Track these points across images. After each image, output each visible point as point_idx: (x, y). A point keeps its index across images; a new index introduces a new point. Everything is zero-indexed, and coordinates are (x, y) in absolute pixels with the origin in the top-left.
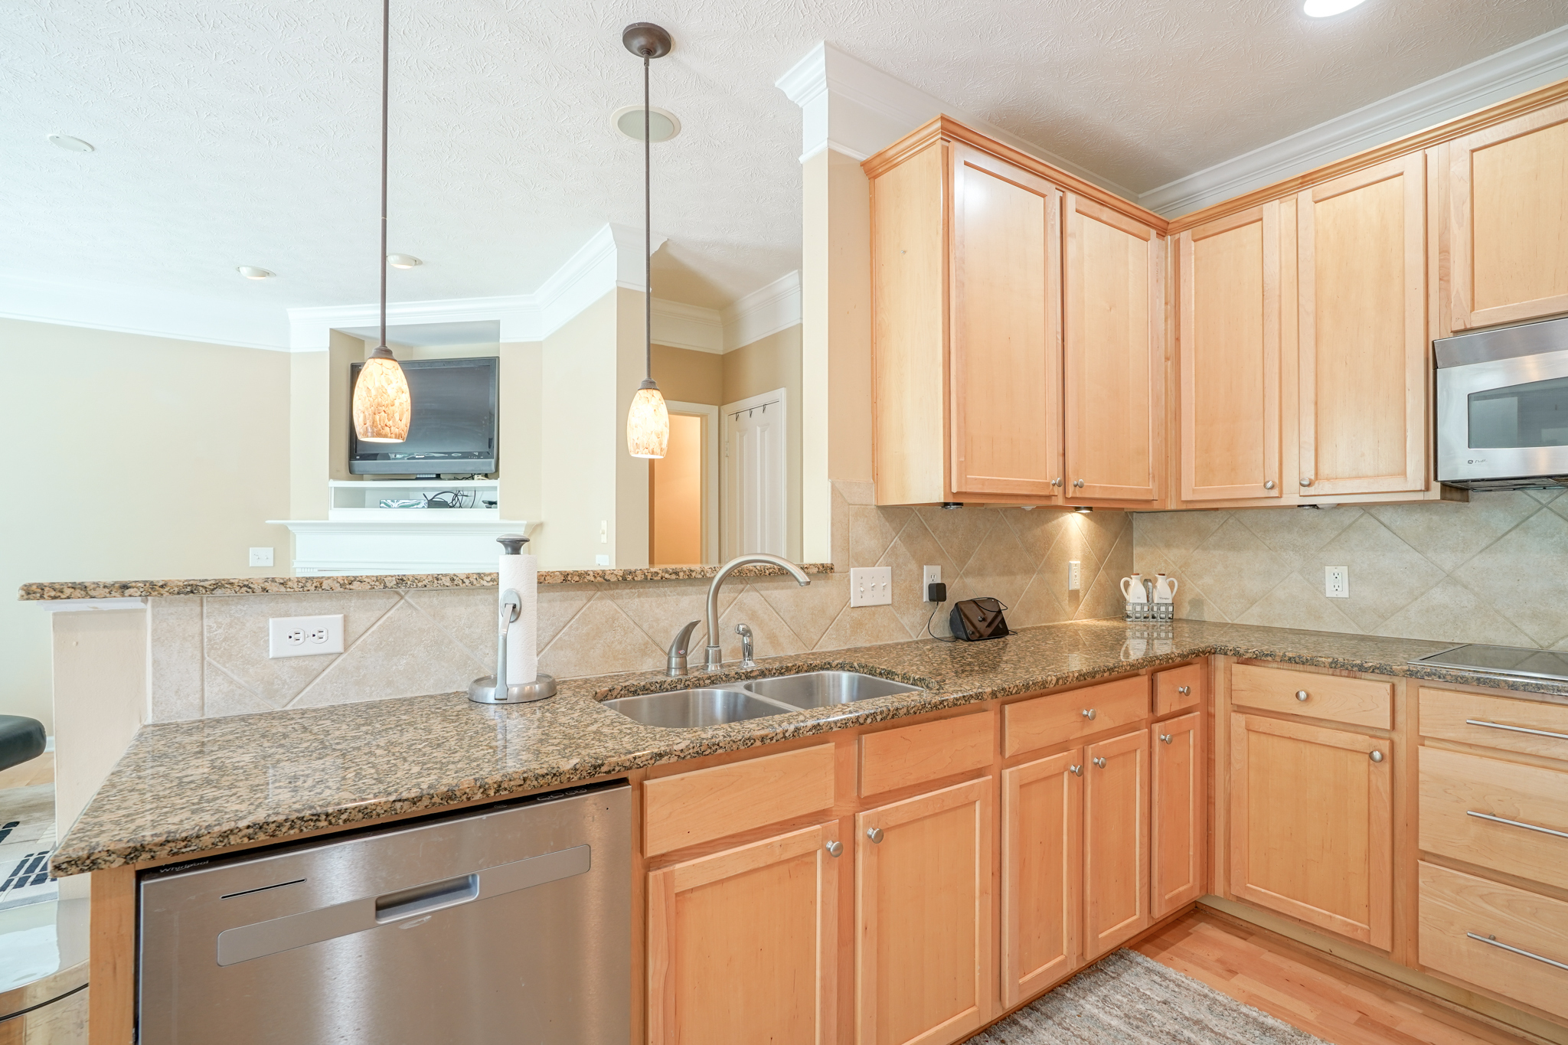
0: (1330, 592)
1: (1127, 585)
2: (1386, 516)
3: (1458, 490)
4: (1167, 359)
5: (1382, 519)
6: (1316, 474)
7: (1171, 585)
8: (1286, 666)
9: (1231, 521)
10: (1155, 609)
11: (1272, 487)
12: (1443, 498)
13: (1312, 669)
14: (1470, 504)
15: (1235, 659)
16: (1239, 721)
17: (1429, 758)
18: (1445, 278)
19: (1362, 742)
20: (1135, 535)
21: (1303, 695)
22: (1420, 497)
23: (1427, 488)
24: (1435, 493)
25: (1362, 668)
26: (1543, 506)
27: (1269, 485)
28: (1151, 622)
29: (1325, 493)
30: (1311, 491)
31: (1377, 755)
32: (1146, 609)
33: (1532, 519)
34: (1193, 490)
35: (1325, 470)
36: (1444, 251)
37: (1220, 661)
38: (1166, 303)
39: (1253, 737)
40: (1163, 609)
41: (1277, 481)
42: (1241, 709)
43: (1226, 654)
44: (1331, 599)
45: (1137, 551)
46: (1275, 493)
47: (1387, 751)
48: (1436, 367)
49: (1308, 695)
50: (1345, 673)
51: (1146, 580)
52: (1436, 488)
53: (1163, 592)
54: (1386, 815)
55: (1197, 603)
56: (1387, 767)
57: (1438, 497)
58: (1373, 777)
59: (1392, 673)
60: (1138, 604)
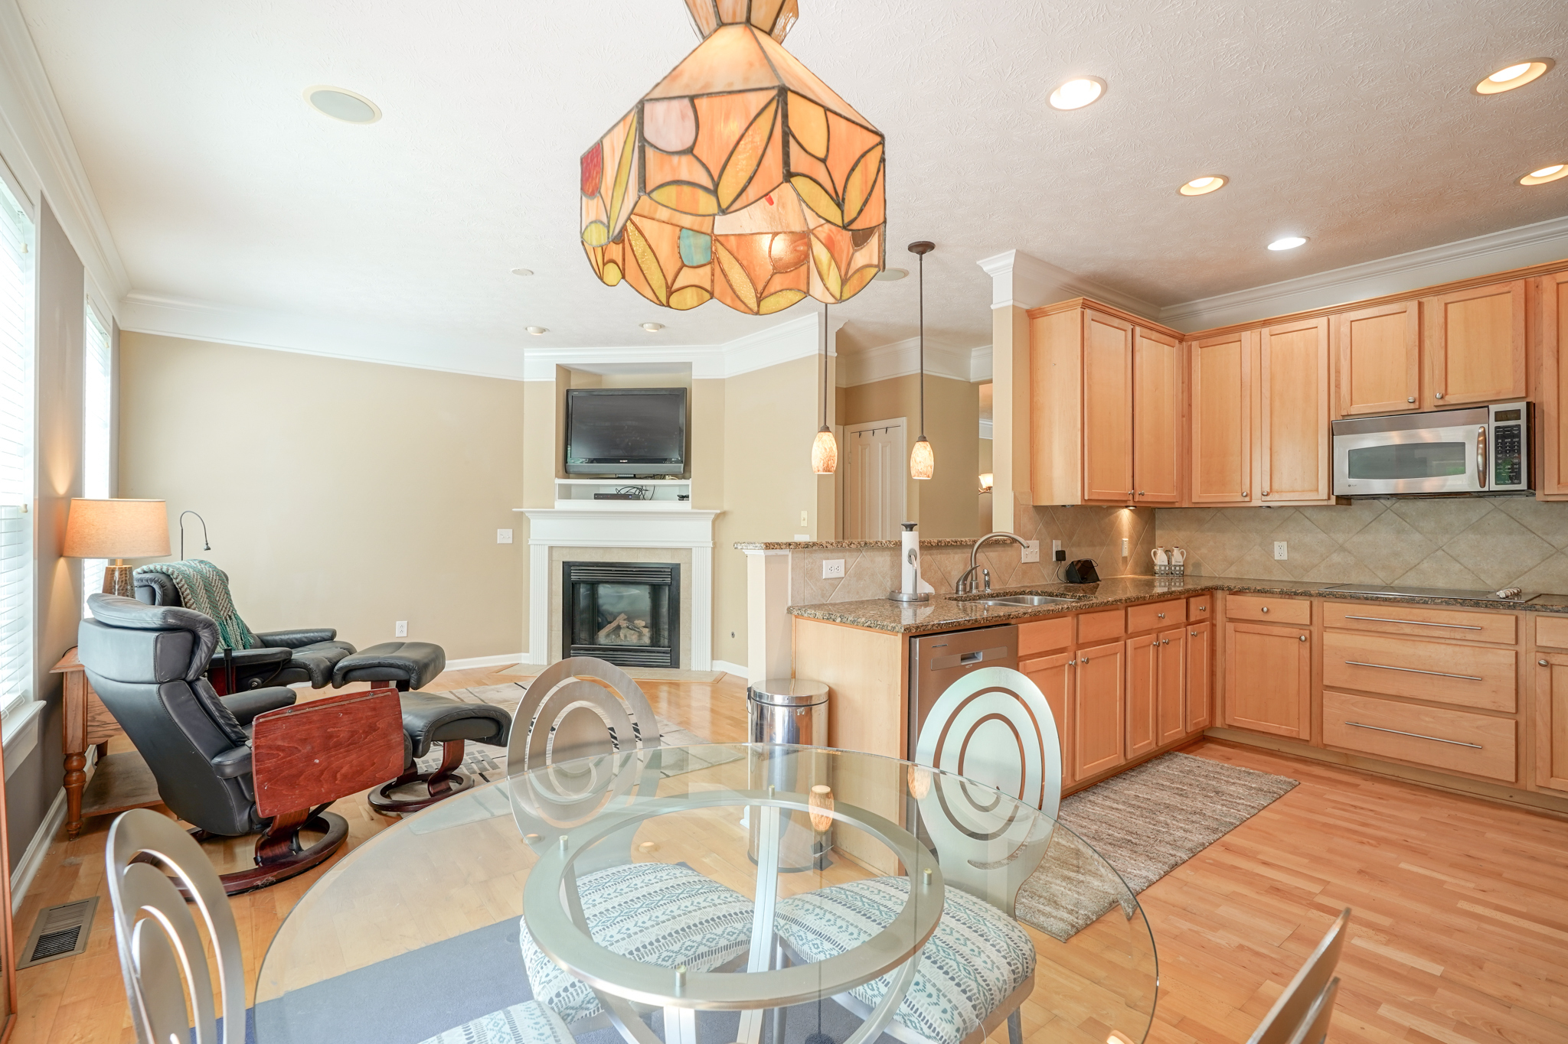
0: (1277, 557)
1: (1155, 553)
2: (1308, 513)
3: (1345, 500)
4: (1183, 416)
5: (1306, 514)
6: (1271, 489)
7: (1182, 554)
8: (1256, 594)
9: (1218, 514)
10: (1173, 568)
11: (1246, 496)
12: (1337, 504)
13: (1271, 595)
14: (1352, 507)
15: (1228, 592)
16: (1230, 626)
17: (1328, 637)
18: (1338, 386)
19: (1295, 632)
20: (1157, 523)
21: (1265, 609)
22: (1325, 503)
23: (1329, 499)
24: (1333, 501)
25: (1296, 594)
26: (1388, 508)
27: (1245, 494)
28: (1171, 576)
29: (1275, 500)
30: (1268, 498)
31: (1303, 638)
32: (1167, 568)
33: (1383, 515)
34: (1200, 496)
35: (1276, 487)
36: (1338, 372)
37: (1219, 594)
38: (1183, 383)
39: (1238, 634)
40: (1178, 568)
41: (1249, 492)
42: (1231, 620)
43: (1223, 590)
44: (1278, 561)
45: (1158, 533)
46: (1247, 499)
47: (1308, 636)
48: (1333, 435)
49: (1268, 610)
50: (1287, 597)
51: (1167, 551)
52: (1333, 498)
53: (1177, 558)
54: (1307, 669)
55: (1197, 565)
56: (1308, 644)
57: (1334, 504)
58: (1301, 650)
59: (1311, 595)
60: (1163, 566)
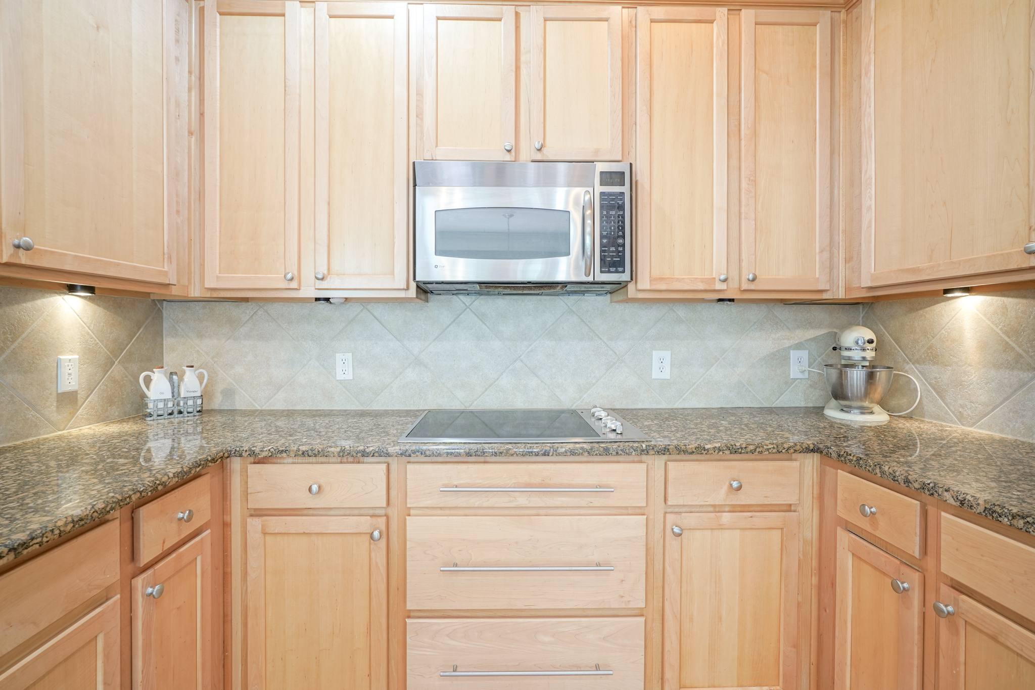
0: (340, 376)
1: (148, 381)
2: (378, 310)
3: (424, 290)
4: (191, 133)
5: (375, 314)
6: (329, 270)
7: (201, 378)
8: (300, 460)
9: (260, 313)
10: (182, 403)
11: (292, 279)
12: (417, 297)
13: (324, 459)
14: (429, 304)
15: (252, 459)
16: (255, 524)
17: (416, 527)
18: (419, 116)
19: (364, 523)
20: (165, 325)
21: (315, 488)
22: (402, 294)
23: (408, 288)
24: (412, 293)
25: (364, 454)
26: (467, 307)
27: (289, 276)
28: (177, 418)
29: (336, 287)
30: (324, 285)
31: (376, 534)
32: (170, 404)
33: (461, 316)
34: (218, 277)
35: (335, 267)
36: (420, 94)
37: (236, 464)
39: (269, 539)
40: (190, 402)
41: (296, 273)
42: (258, 513)
43: (241, 456)
44: (340, 382)
45: (168, 341)
46: (294, 285)
47: (383, 528)
48: (415, 185)
49: (320, 487)
50: (351, 459)
51: (171, 373)
52: (413, 286)
53: (191, 384)
54: (383, 587)
56: (383, 543)
57: (415, 296)
58: (373, 555)
59: (388, 455)
60: (161, 400)
